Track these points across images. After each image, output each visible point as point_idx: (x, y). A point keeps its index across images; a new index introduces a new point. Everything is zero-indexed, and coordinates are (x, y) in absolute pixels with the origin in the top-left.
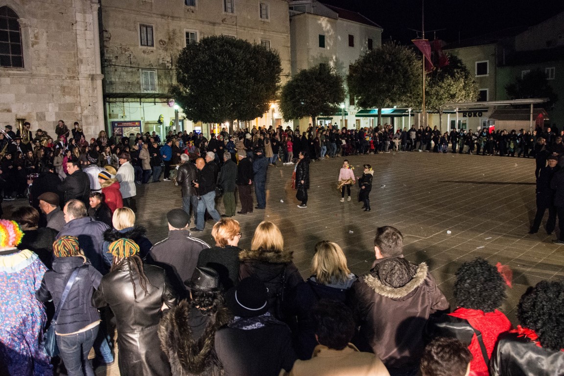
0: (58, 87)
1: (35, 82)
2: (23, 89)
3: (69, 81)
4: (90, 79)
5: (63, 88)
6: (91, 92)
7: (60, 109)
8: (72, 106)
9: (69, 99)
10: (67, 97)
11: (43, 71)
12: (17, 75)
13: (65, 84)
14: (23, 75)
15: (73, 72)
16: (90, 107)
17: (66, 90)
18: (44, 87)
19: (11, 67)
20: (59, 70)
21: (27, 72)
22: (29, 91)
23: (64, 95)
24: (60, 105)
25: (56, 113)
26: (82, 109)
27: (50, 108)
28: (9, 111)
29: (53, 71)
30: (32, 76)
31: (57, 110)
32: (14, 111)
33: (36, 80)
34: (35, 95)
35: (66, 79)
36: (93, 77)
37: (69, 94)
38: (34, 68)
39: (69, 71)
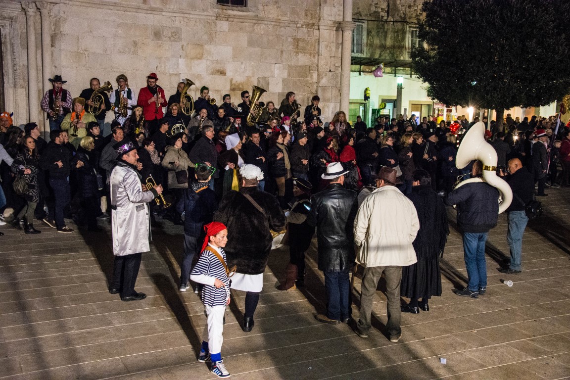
0: (290, 39)
1: (260, 29)
3: (305, 30)
4: (335, 29)
5: (297, 41)
6: (334, 49)
7: (289, 75)
8: (305, 71)
9: (303, 59)
10: (300, 55)
11: (273, 12)
12: (239, 17)
13: (300, 35)
14: (246, 17)
15: (313, 17)
16: (331, 74)
17: (301, 44)
18: (271, 38)
19: (230, 4)
20: (294, 12)
21: (251, 14)
22: (251, 43)
23: (297, 53)
24: (290, 68)
25: (284, 80)
26: (318, 75)
27: (276, 72)
28: (222, 73)
29: (285, 15)
30: (258, 19)
31: (285, 74)
32: (229, 74)
33: (262, 26)
34: (258, 49)
35: (302, 27)
36: (339, 27)
37: (304, 50)
38: (261, 7)
39: (306, 15)
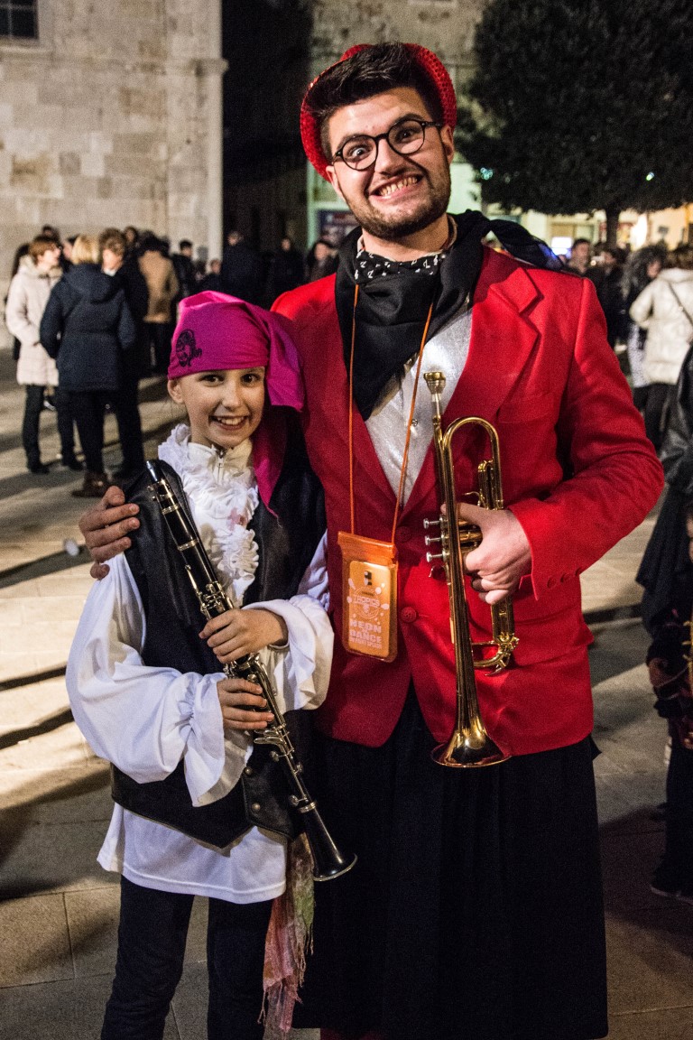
0: (114, 91)
1: (62, 75)
2: (31, 92)
3: (141, 76)
4: (193, 72)
5: (126, 94)
6: (194, 105)
7: (115, 150)
8: (145, 142)
9: (139, 124)
10: (134, 118)
11: (81, 47)
12: (18, 56)
13: (132, 83)
14: (32, 56)
15: (154, 53)
16: (189, 148)
17: (134, 99)
18: (80, 89)
19: (11, 36)
20: (118, 47)
21: (41, 51)
22: (45, 98)
23: (128, 113)
24: (117, 139)
25: (107, 158)
26: (169, 149)
27: (94, 145)
29: (103, 51)
30: (54, 60)
31: (109, 148)
32: (9, 146)
33: (63, 71)
34: (59, 108)
35: (134, 69)
36: (199, 70)
37: (140, 108)
38: (58, 40)
39: (142, 50)
